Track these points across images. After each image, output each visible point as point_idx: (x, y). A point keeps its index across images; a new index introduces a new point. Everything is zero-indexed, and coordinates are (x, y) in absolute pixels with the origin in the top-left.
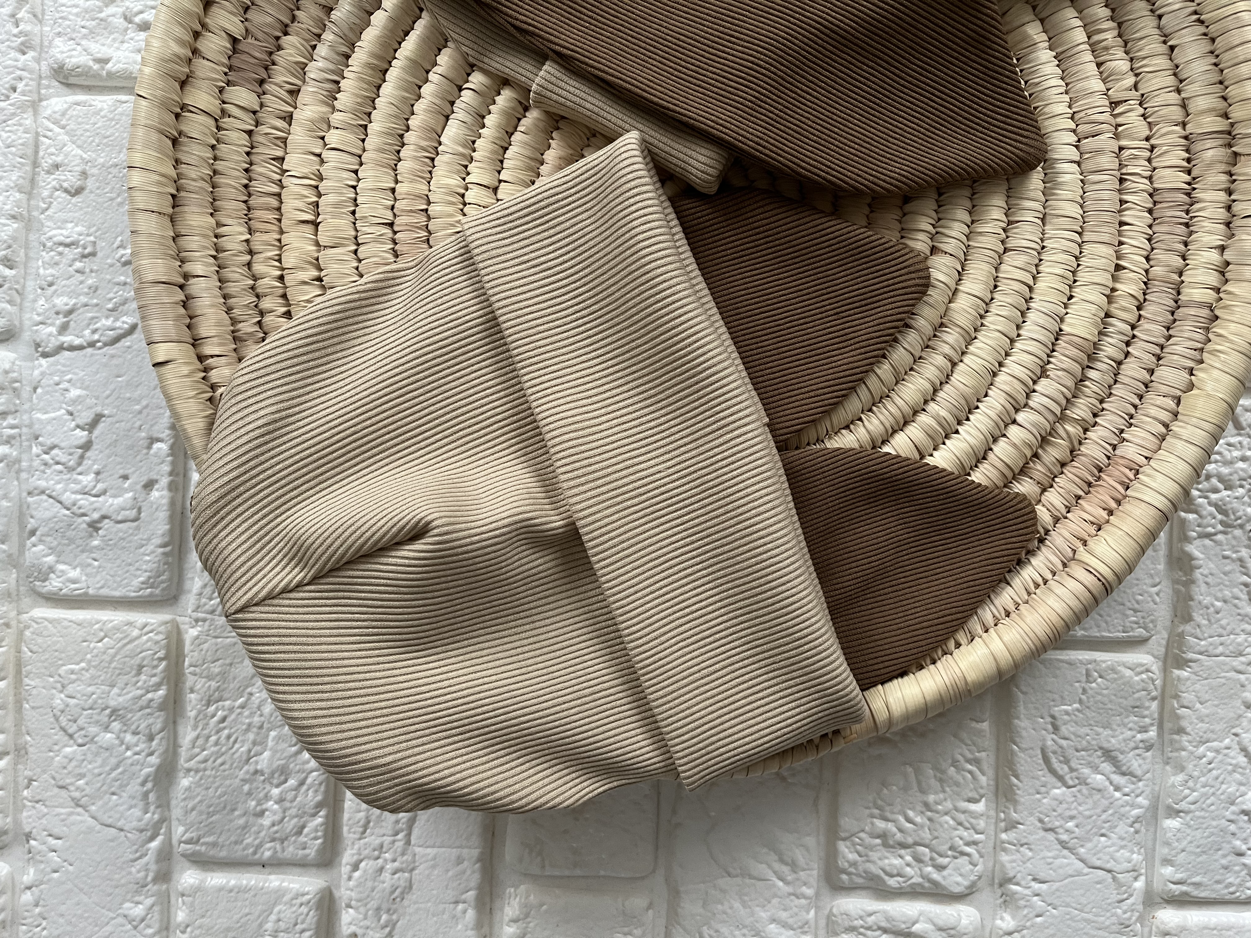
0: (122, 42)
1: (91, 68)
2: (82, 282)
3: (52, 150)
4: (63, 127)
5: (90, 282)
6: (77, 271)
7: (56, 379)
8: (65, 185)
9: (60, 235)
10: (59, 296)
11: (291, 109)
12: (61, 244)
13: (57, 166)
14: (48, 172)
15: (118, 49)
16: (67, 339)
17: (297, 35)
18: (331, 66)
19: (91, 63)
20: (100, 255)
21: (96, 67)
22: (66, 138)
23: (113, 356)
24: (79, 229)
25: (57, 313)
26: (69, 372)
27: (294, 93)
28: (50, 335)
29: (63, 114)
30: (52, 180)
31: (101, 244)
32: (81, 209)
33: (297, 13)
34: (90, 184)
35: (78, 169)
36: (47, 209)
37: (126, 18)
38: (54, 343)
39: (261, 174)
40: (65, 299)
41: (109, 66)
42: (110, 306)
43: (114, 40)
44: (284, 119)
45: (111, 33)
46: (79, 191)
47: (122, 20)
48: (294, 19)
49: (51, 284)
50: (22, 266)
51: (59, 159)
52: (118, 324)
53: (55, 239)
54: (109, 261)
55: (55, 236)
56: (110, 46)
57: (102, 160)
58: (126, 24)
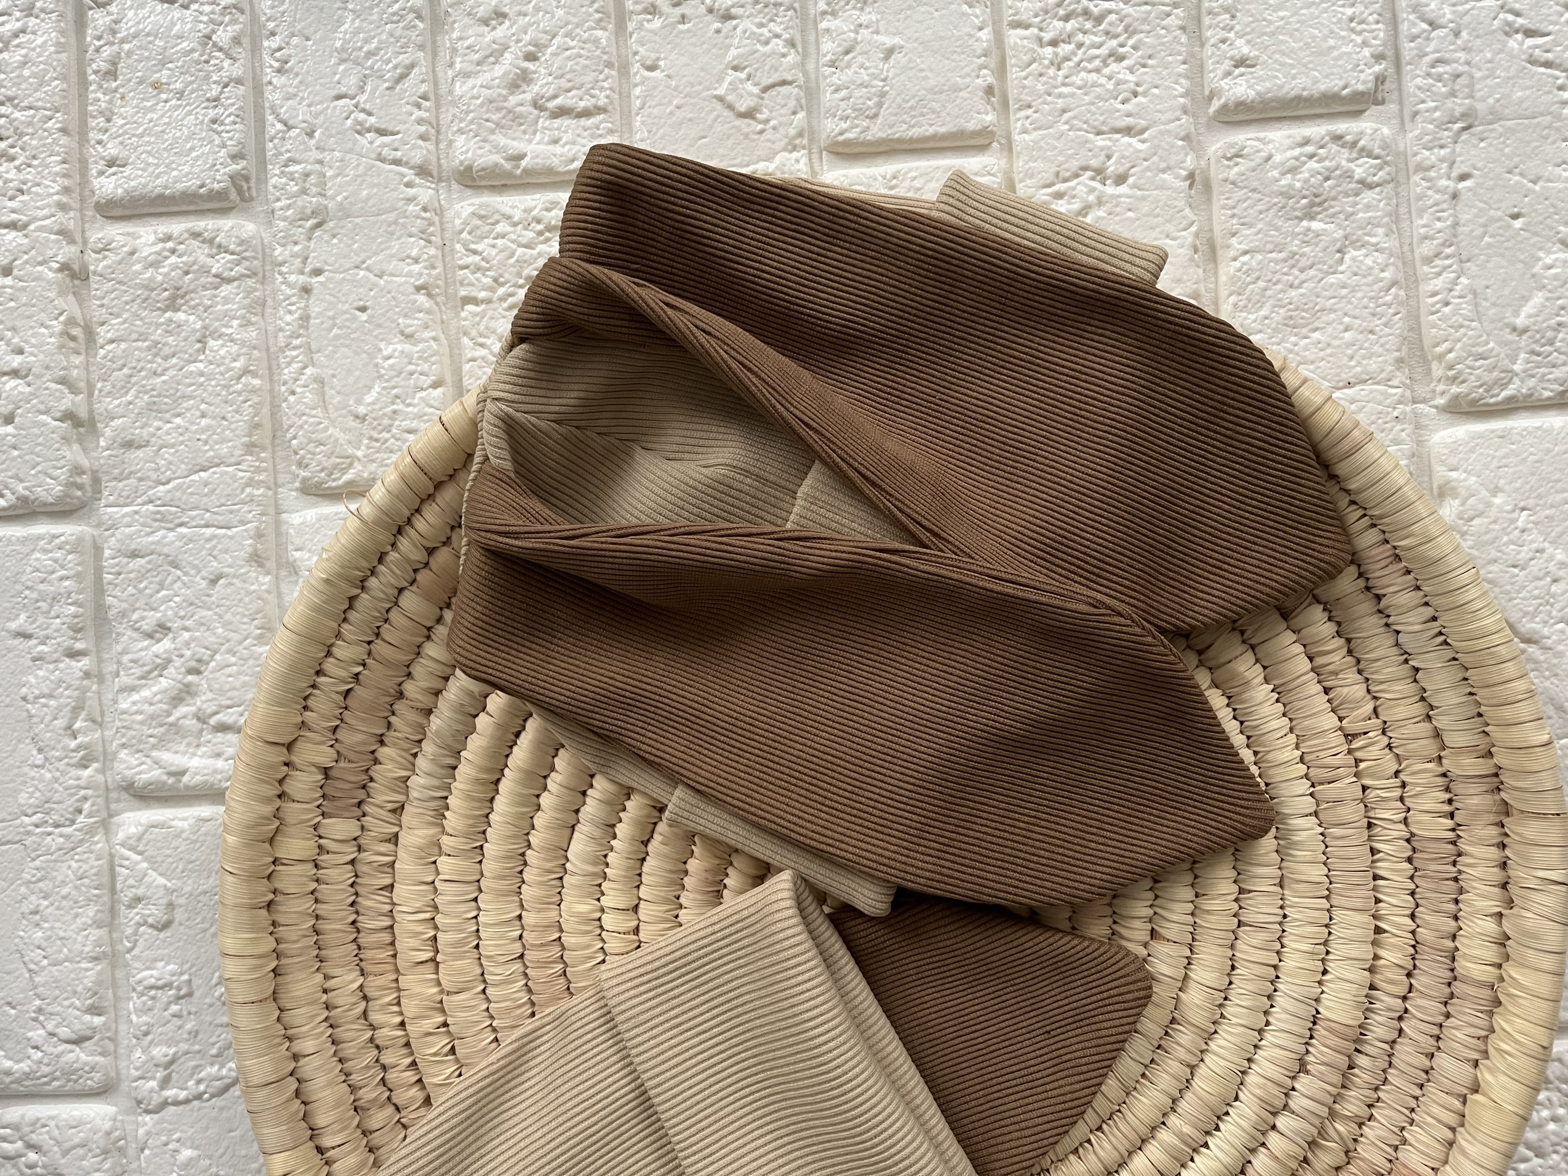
0: (198, 746)
1: (165, 783)
2: (180, 1027)
3: (131, 881)
4: (140, 853)
5: (188, 1026)
6: (174, 1016)
7: (164, 1138)
8: (150, 920)
9: (150, 976)
10: (157, 1045)
11: (396, 829)
12: (152, 987)
13: (138, 900)
14: (130, 907)
15: (194, 755)
16: (170, 1093)
17: (395, 745)
18: (436, 782)
19: (165, 777)
20: (197, 994)
21: (171, 781)
22: (145, 865)
23: (222, 1109)
24: (171, 967)
25: (157, 1065)
26: (176, 1130)
27: (398, 810)
28: (152, 1091)
29: (139, 839)
30: (134, 915)
31: (196, 982)
32: (171, 944)
33: (393, 719)
34: (179, 915)
35: (164, 901)
36: (133, 948)
37: (199, 719)
38: (156, 1100)
39: (369, 908)
40: (164, 1049)
41: (186, 779)
42: (214, 1051)
43: (188, 744)
44: (389, 841)
45: (184, 737)
46: (166, 925)
47: (194, 721)
48: (389, 725)
49: (146, 1034)
50: (112, 1010)
51: (140, 892)
52: (224, 1072)
53: (145, 983)
54: (208, 1000)
55: (144, 979)
56: (185, 753)
57: (188, 889)
58: (200, 725)
